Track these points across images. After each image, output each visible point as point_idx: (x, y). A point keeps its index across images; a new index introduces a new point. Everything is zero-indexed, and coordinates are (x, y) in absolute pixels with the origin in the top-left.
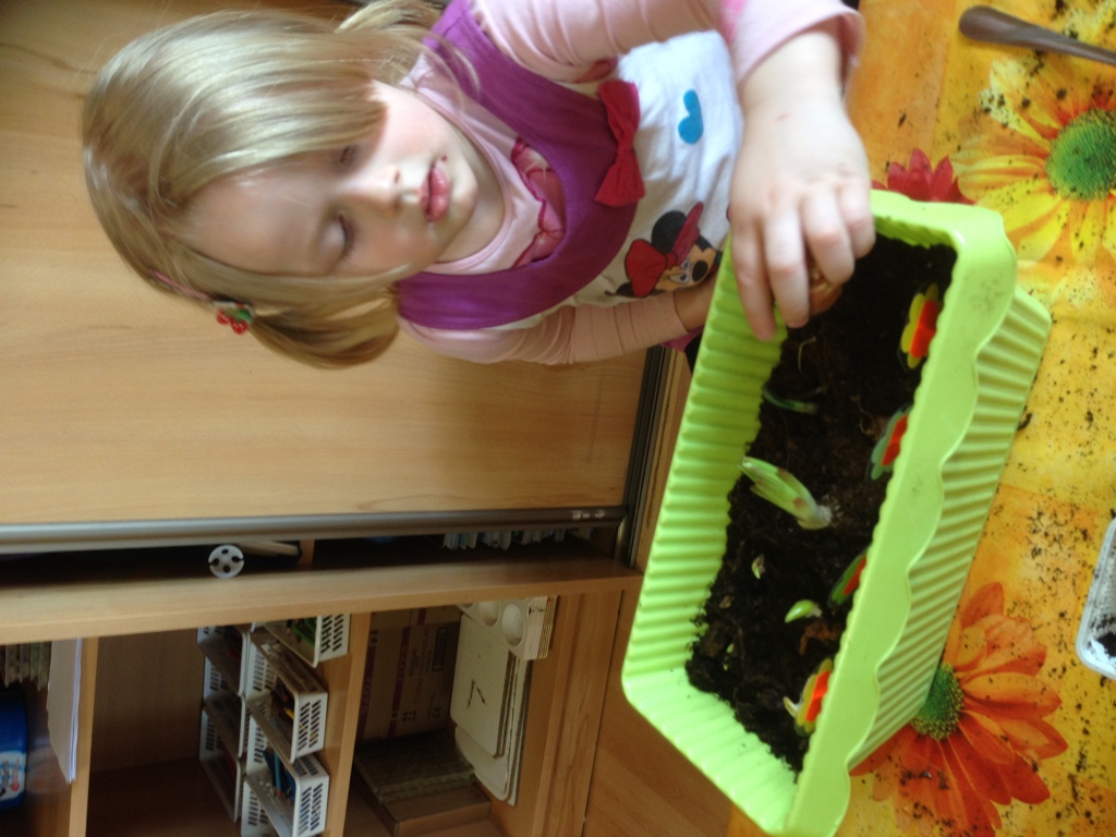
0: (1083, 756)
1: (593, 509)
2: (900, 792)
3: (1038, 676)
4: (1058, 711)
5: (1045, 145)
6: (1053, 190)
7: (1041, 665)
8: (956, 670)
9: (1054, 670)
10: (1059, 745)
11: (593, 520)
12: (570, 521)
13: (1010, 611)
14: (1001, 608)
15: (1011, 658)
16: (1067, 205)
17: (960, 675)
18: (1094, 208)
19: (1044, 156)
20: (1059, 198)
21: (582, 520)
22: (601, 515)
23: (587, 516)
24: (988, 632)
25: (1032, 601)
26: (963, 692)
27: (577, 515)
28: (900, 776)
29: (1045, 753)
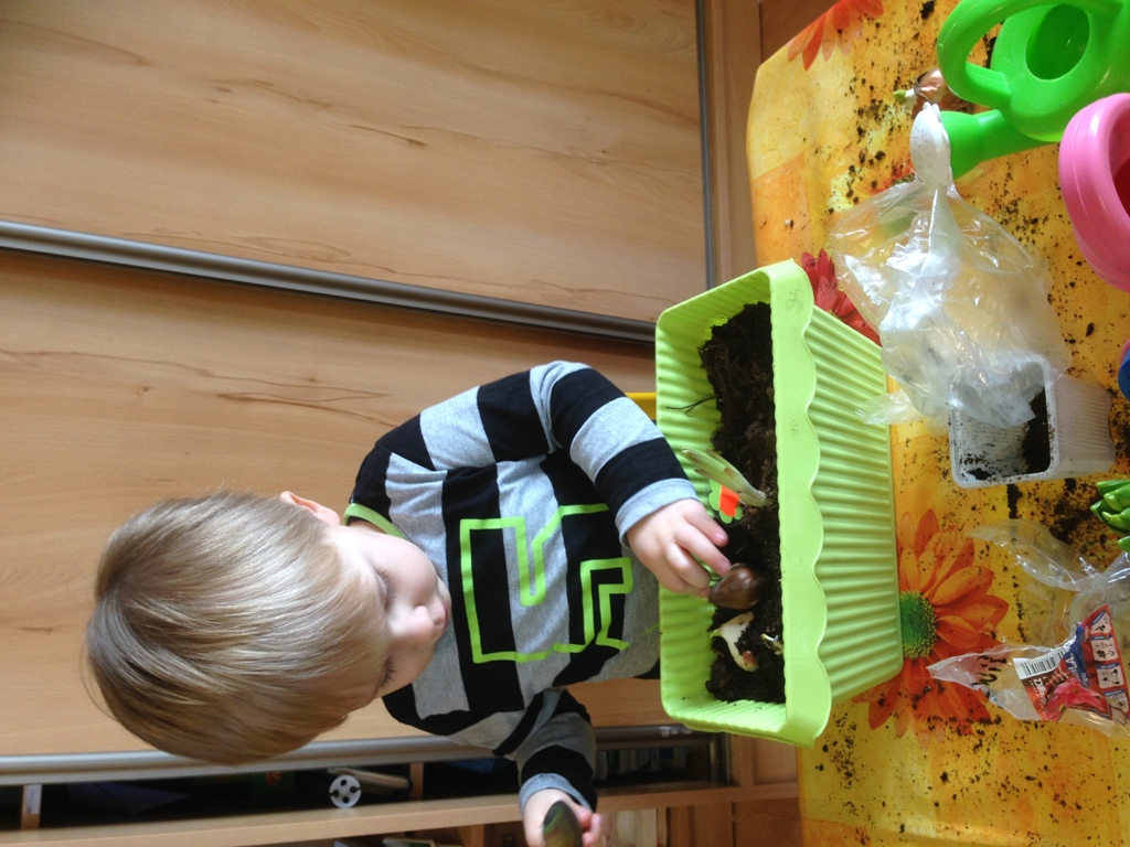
0: (1019, 605)
1: (681, 725)
2: (915, 716)
3: (974, 564)
4: (994, 582)
7: (972, 554)
8: (922, 594)
9: (982, 552)
10: (1002, 606)
12: (658, 737)
13: (944, 525)
14: (938, 527)
15: (954, 560)
17: (926, 595)
21: (672, 738)
22: (688, 730)
23: (675, 732)
24: (935, 550)
25: (954, 510)
26: (933, 606)
28: (911, 703)
29: (996, 620)
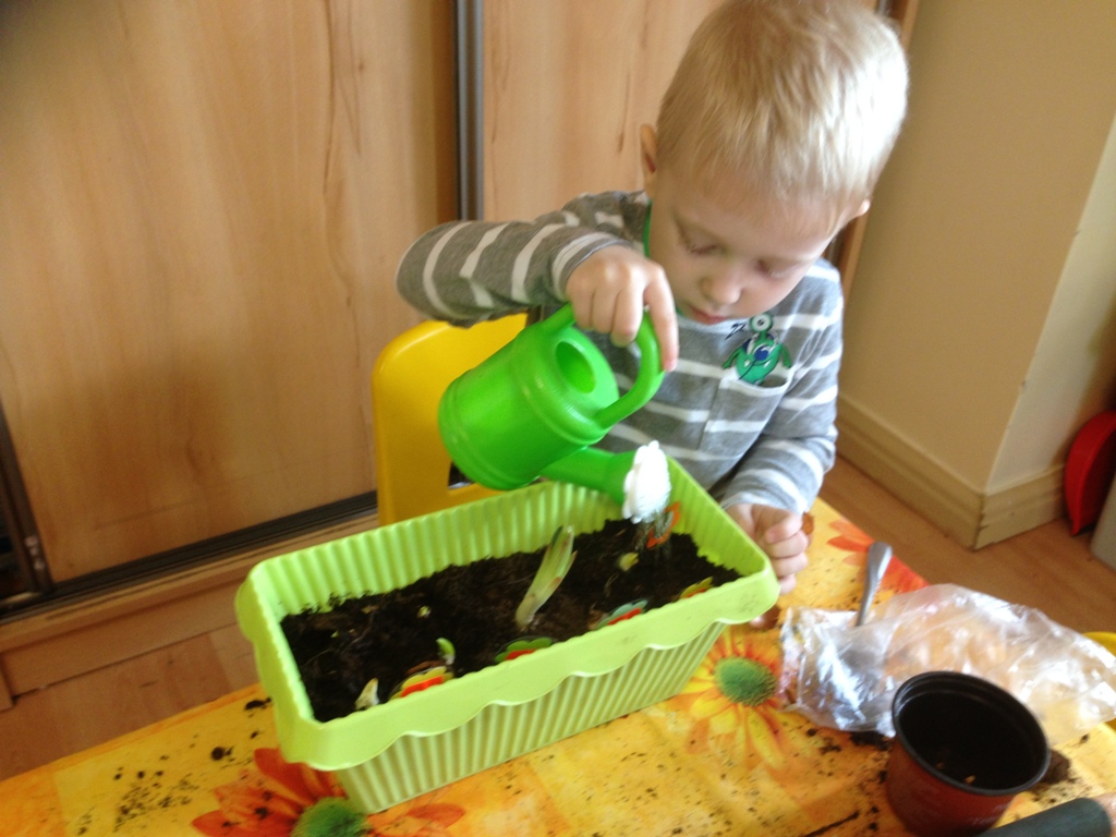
1: (42, 556)
5: (729, 652)
6: (712, 672)
11: (30, 560)
12: (23, 537)
14: (449, 824)
16: (708, 686)
18: (723, 701)
19: (724, 656)
20: (712, 678)
21: (26, 550)
22: (38, 566)
23: (34, 552)
24: (423, 829)
27: (31, 542)
